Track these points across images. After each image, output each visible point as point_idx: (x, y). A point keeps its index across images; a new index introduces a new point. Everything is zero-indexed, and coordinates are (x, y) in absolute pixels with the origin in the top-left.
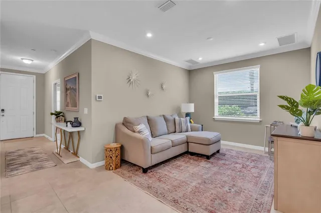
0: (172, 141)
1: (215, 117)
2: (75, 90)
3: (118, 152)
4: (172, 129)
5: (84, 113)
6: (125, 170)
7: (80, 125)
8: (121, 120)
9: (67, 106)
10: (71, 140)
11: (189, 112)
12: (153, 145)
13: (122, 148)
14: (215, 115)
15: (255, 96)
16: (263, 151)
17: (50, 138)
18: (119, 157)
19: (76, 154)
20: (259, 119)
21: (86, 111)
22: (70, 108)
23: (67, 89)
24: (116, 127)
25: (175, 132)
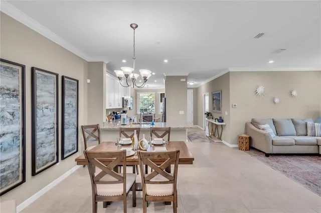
0: (295, 141)
2: (219, 100)
3: (248, 140)
4: (302, 133)
5: (225, 114)
6: (252, 152)
7: (222, 121)
8: (250, 121)
9: (214, 109)
10: (217, 130)
12: (273, 139)
13: (250, 138)
17: (201, 128)
18: (248, 143)
19: (220, 138)
21: (226, 113)
22: (216, 111)
23: (213, 99)
24: (246, 125)
25: (306, 135)
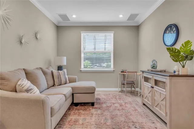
0: (65, 96)
1: (82, 69)
4: (51, 83)
11: (61, 64)
14: (82, 67)
15: (110, 53)
16: (117, 91)
20: (113, 69)
25: (53, 86)
